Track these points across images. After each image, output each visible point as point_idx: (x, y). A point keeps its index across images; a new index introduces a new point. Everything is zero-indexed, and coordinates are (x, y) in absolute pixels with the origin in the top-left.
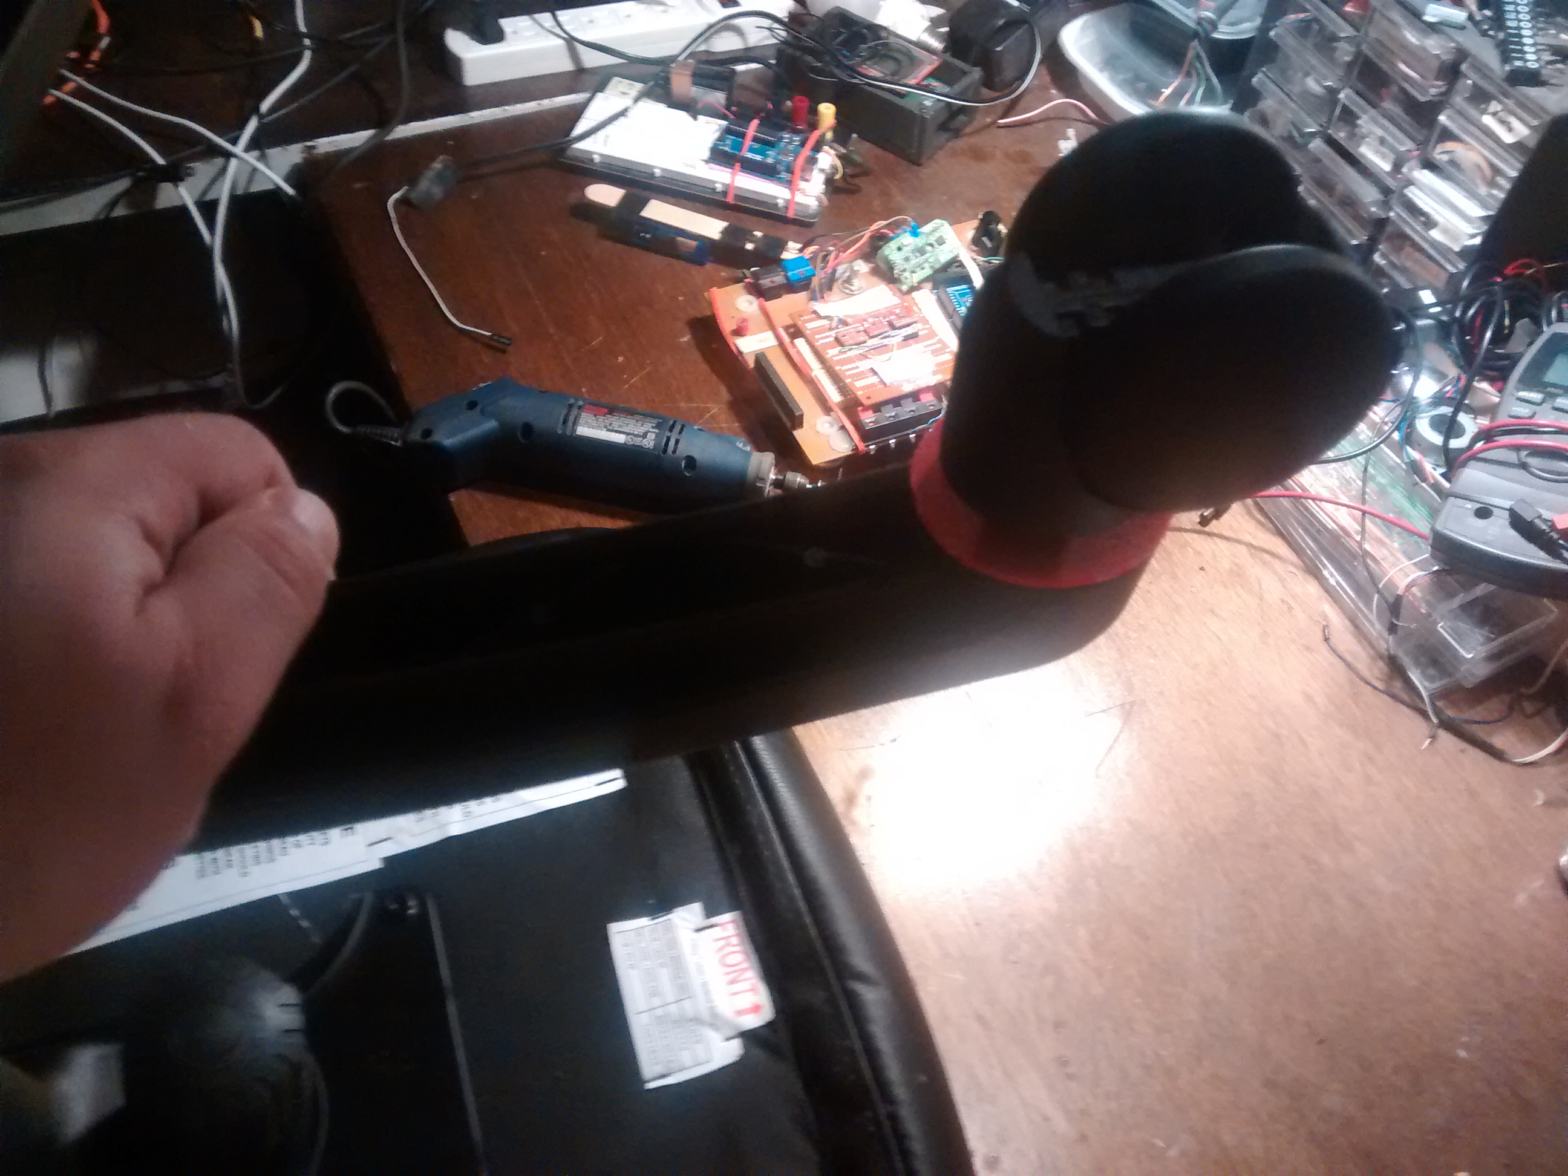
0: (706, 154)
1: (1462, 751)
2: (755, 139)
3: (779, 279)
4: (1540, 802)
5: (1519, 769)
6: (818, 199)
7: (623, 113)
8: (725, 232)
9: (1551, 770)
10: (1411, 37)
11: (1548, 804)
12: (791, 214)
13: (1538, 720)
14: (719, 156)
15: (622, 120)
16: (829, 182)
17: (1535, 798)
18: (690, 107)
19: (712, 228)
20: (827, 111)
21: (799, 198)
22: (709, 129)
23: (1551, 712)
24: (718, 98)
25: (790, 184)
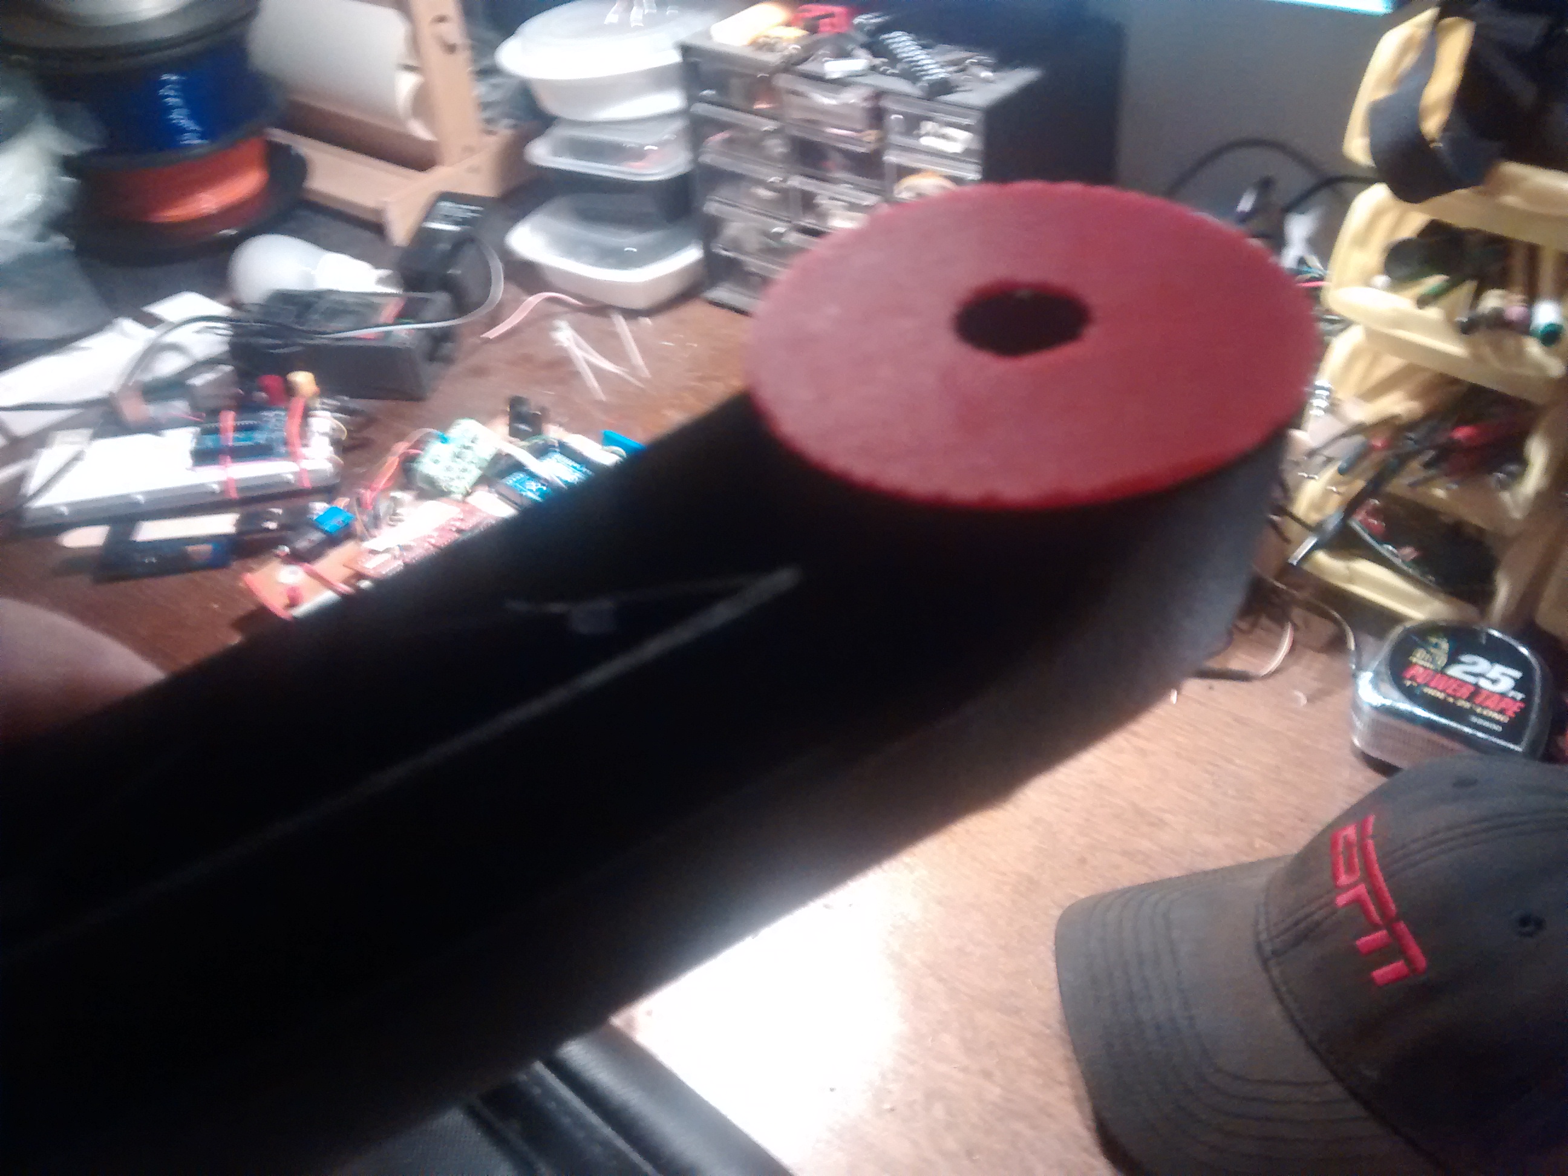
0: (189, 461)
1: (1211, 688)
2: (238, 429)
3: (316, 536)
4: (1303, 701)
5: (1271, 681)
6: (330, 460)
7: (77, 458)
8: (239, 523)
9: (1296, 670)
10: (824, 100)
11: (1311, 699)
12: (307, 484)
13: (1259, 632)
14: (203, 456)
15: (79, 466)
16: (336, 443)
17: (1296, 700)
18: (154, 427)
19: (224, 524)
20: (303, 380)
21: (307, 465)
22: (184, 439)
23: (1265, 621)
24: (179, 407)
25: (292, 456)
